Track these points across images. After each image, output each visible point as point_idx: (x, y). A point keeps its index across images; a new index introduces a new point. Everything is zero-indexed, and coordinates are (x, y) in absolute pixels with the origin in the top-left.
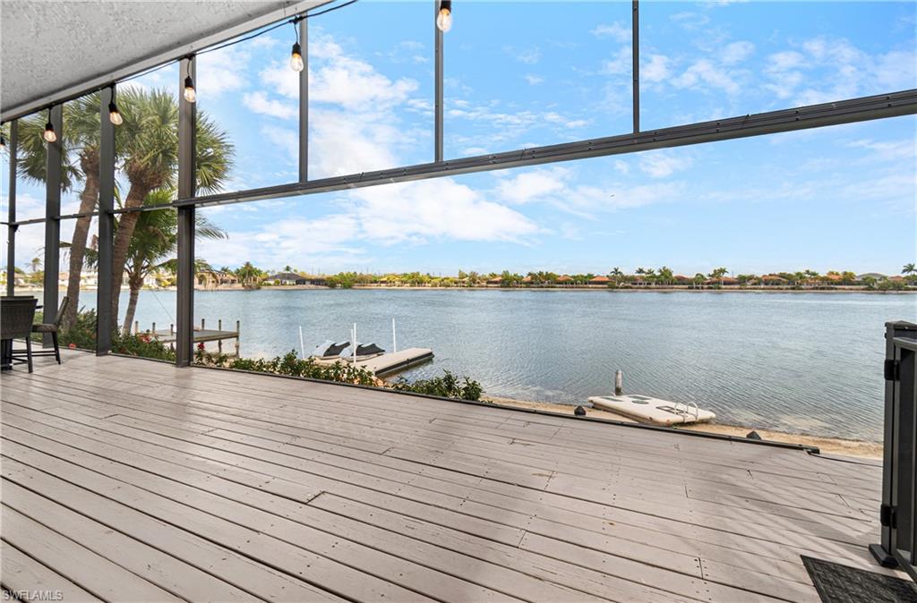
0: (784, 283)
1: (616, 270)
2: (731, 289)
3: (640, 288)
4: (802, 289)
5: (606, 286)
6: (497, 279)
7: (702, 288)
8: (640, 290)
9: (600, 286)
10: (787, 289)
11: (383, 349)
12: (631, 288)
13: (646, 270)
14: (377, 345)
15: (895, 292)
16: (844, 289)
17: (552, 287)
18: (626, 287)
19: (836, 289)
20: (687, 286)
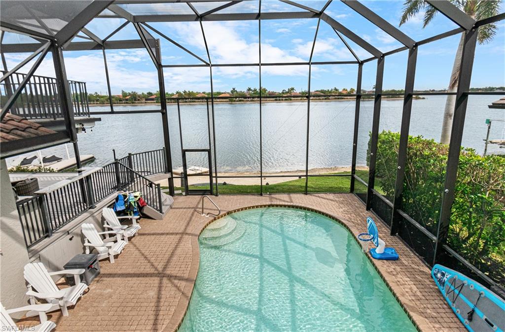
0: (322, 96)
1: (234, 89)
2: (297, 100)
3: (248, 101)
4: (329, 99)
5: (228, 100)
6: (154, 97)
7: (282, 100)
8: (248, 102)
9: (224, 100)
10: (323, 99)
11: (60, 157)
12: (243, 101)
13: (252, 89)
14: (56, 156)
15: (367, 99)
16: (347, 99)
17: (193, 102)
18: (240, 101)
19: (344, 99)
20: (274, 99)
